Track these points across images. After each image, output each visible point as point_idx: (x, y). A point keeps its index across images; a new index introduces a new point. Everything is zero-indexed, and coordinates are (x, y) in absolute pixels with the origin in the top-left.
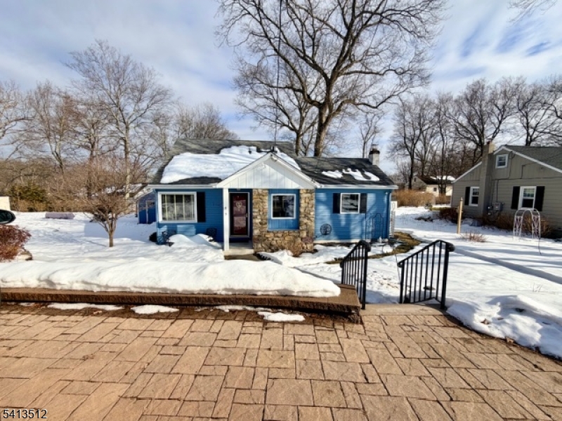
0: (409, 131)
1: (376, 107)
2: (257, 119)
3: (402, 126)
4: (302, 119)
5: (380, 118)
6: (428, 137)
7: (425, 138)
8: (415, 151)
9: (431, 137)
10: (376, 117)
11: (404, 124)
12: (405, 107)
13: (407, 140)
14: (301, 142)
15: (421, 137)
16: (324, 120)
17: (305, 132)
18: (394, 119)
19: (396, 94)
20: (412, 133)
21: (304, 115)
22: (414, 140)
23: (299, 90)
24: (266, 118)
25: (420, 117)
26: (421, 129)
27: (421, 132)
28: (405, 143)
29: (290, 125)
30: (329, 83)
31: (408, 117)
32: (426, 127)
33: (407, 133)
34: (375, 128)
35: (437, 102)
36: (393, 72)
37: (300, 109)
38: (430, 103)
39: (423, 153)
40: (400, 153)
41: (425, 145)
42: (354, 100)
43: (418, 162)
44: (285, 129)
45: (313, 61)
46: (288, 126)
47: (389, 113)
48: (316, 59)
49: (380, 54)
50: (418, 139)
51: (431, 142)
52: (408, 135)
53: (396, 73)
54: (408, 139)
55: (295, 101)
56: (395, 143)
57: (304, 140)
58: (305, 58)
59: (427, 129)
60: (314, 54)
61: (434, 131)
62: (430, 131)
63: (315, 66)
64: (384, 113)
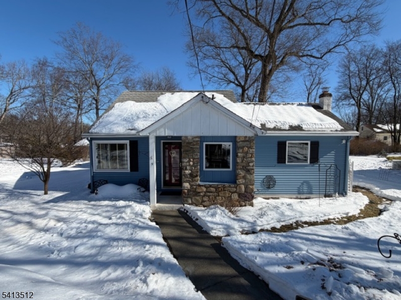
0: (355, 82)
1: (321, 58)
2: (207, 78)
3: (347, 77)
4: (247, 76)
5: (324, 69)
6: (375, 87)
7: (371, 88)
8: (362, 100)
9: (378, 87)
10: (319, 69)
11: (349, 76)
12: (351, 58)
13: (352, 91)
14: (246, 96)
15: (368, 88)
16: (268, 72)
17: (250, 87)
18: (338, 71)
19: (341, 43)
20: (358, 84)
21: (249, 72)
22: (360, 90)
23: (243, 48)
24: (214, 77)
25: (366, 67)
26: (368, 79)
27: (368, 83)
28: (351, 93)
29: (236, 82)
30: (272, 37)
31: (353, 67)
32: (374, 77)
33: (352, 84)
34: (320, 79)
35: (385, 50)
36: (340, 21)
37: (245, 67)
38: (378, 52)
39: (370, 101)
40: (344, 103)
41: (371, 95)
42: (297, 53)
43: (364, 111)
44: (232, 85)
45: (257, 20)
46: (234, 83)
47: (333, 64)
48: (259, 17)
49: (323, 7)
50: (365, 89)
51: (378, 92)
52: (353, 85)
53: (343, 22)
54: (354, 89)
55: (240, 59)
56: (340, 94)
57: (249, 94)
58: (248, 16)
59: (374, 79)
60: (257, 14)
61: (382, 81)
62: (376, 80)
63: (258, 24)
64: (328, 64)
